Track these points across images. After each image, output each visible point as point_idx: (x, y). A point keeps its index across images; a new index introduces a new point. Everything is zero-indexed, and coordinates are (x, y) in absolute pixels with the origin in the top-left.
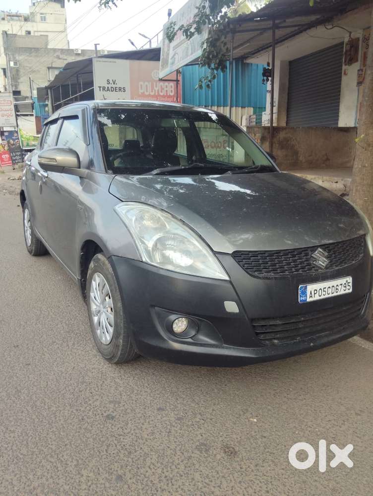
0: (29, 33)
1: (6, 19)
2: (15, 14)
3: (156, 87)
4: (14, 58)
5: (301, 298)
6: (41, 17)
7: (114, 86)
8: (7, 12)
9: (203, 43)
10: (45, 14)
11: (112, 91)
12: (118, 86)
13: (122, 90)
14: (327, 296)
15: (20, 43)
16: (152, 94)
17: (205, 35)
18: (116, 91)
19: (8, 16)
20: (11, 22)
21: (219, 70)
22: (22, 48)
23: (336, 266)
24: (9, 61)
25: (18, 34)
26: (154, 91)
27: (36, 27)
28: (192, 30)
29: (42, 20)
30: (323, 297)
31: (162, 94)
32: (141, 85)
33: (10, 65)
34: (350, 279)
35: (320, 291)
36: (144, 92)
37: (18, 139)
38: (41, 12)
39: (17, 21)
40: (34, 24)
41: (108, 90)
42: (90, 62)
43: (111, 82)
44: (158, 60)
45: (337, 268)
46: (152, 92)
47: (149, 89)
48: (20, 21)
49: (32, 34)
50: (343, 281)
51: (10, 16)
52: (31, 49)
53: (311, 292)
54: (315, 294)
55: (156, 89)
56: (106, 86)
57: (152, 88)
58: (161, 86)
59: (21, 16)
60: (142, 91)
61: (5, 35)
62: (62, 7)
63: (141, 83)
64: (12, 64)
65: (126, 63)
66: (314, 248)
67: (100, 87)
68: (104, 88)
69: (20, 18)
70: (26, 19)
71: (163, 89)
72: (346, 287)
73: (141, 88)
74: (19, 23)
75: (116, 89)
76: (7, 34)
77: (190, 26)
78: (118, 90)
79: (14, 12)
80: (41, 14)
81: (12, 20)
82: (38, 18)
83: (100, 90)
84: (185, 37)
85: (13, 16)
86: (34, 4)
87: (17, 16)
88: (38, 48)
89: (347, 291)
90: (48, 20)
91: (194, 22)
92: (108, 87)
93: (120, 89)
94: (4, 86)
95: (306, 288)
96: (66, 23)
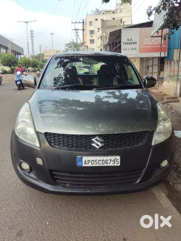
0: (114, 19)
1: (105, 14)
2: (109, 11)
3: (153, 40)
4: (105, 31)
5: (79, 164)
6: (120, 10)
7: (131, 42)
8: (105, 10)
9: (165, 16)
10: (122, 9)
11: (129, 44)
12: (133, 41)
13: (135, 43)
14: (98, 165)
15: (108, 24)
16: (151, 44)
17: (167, 11)
18: (131, 44)
19: (105, 12)
20: (107, 15)
21: (175, 29)
22: (109, 26)
23: (111, 148)
24: (103, 33)
25: (110, 20)
26: (152, 42)
27: (117, 16)
28: (161, 9)
29: (120, 12)
30: (94, 165)
31: (156, 44)
32: (145, 40)
33: (103, 35)
34: (118, 158)
35: (93, 161)
36: (146, 44)
37: (93, 69)
38: (120, 8)
39: (110, 14)
40: (117, 14)
41: (128, 44)
42: (120, 31)
43: (129, 40)
44: (152, 26)
45: (111, 149)
46: (151, 43)
47: (149, 41)
48: (110, 13)
49: (115, 19)
50: (113, 158)
51: (106, 12)
52: (113, 26)
53: (85, 161)
54: (88, 162)
55: (153, 41)
56: (127, 42)
57: (151, 41)
58: (156, 40)
59: (111, 11)
60: (145, 43)
61: (102, 21)
62: (130, 5)
63: (145, 39)
64: (104, 34)
65: (138, 29)
66: (94, 136)
67: (124, 43)
68: (126, 43)
69: (111, 12)
70: (113, 13)
71: (157, 41)
72: (115, 162)
73: (145, 42)
74: (110, 15)
75: (131, 43)
76: (103, 20)
77: (159, 7)
78: (133, 44)
79: (108, 10)
80: (120, 9)
81: (107, 13)
82: (119, 11)
83: (124, 44)
84: (157, 13)
85: (108, 12)
86: (117, 5)
87: (110, 12)
88: (116, 26)
89: (116, 165)
90: (123, 12)
91: (161, 5)
92: (128, 43)
93: (134, 43)
94: (101, 44)
95: (82, 158)
96: (131, 12)
